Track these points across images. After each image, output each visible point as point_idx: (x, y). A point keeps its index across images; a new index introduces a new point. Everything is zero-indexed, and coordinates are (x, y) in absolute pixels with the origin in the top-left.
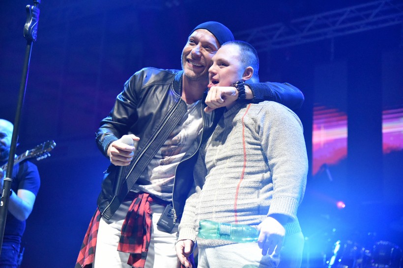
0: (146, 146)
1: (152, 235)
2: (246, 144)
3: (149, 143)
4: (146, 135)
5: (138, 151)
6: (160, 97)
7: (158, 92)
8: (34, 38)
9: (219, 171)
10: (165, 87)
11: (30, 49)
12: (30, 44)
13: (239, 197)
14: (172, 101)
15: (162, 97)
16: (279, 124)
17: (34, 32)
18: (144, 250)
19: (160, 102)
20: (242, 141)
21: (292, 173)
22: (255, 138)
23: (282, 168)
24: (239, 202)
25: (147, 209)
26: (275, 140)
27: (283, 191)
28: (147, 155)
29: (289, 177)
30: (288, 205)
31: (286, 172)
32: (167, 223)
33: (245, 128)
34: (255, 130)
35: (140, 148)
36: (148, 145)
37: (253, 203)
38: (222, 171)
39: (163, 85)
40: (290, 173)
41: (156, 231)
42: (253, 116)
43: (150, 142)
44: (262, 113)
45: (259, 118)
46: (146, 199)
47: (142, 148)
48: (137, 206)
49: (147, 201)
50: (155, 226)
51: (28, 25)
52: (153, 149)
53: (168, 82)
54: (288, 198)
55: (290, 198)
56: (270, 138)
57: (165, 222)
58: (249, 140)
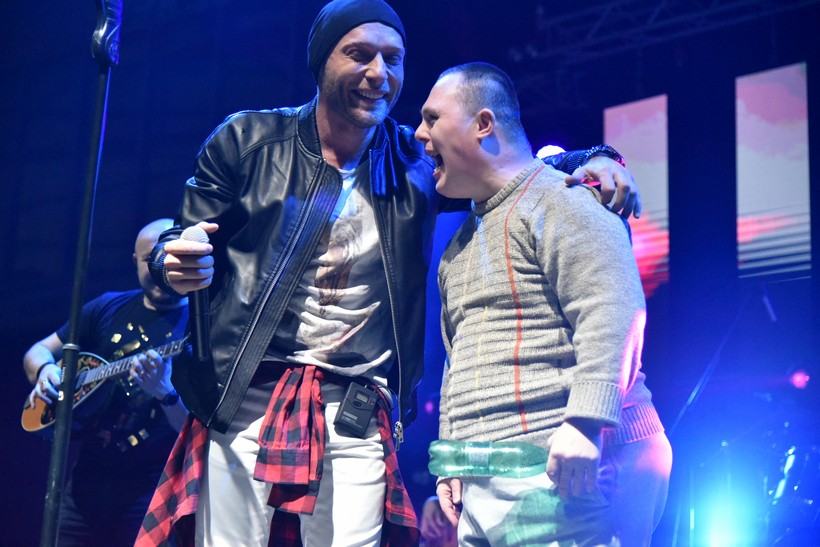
0: (278, 268)
1: (327, 445)
2: (515, 272)
3: (282, 262)
4: (274, 246)
5: (262, 282)
6: (284, 166)
7: (276, 157)
8: (113, 59)
9: (472, 329)
10: (286, 144)
11: (106, 82)
12: (106, 73)
13: (521, 378)
14: (308, 171)
15: (287, 165)
16: (575, 231)
17: (114, 47)
18: (313, 477)
19: (288, 176)
20: (506, 268)
21: (607, 330)
22: (530, 261)
23: (590, 321)
24: (523, 387)
25: (316, 394)
26: (571, 264)
27: (591, 369)
28: (283, 287)
29: (602, 339)
30: (602, 398)
31: (596, 328)
32: (356, 418)
33: (510, 239)
34: (530, 244)
35: (265, 275)
36: (280, 265)
37: (553, 385)
38: (478, 328)
39: (281, 142)
40: (603, 331)
41: (335, 438)
42: (524, 214)
43: (284, 258)
44: (540, 210)
45: (534, 218)
46: (311, 375)
47: (269, 274)
48: (294, 387)
49: (314, 378)
50: (331, 428)
51: (102, 32)
52: (292, 273)
53: (287, 132)
54: (600, 383)
55: (605, 383)
56: (561, 261)
57: (350, 418)
58: (518, 265)
